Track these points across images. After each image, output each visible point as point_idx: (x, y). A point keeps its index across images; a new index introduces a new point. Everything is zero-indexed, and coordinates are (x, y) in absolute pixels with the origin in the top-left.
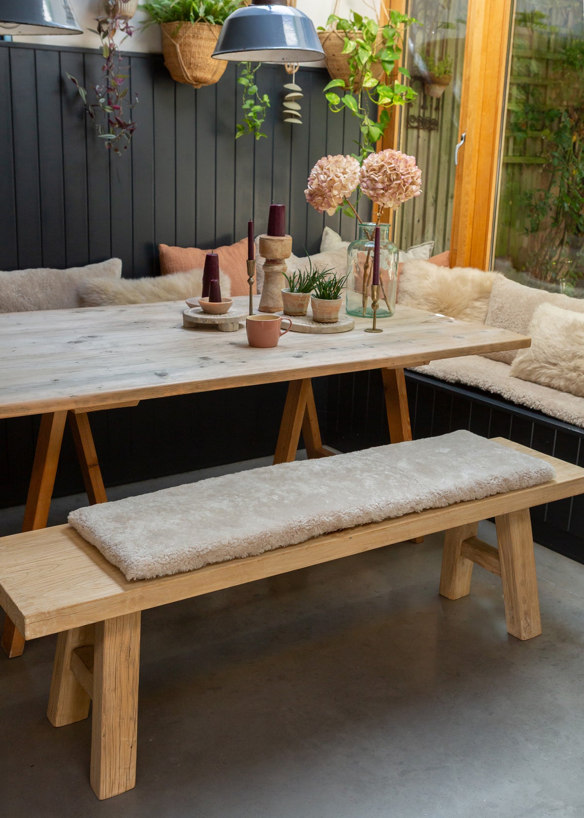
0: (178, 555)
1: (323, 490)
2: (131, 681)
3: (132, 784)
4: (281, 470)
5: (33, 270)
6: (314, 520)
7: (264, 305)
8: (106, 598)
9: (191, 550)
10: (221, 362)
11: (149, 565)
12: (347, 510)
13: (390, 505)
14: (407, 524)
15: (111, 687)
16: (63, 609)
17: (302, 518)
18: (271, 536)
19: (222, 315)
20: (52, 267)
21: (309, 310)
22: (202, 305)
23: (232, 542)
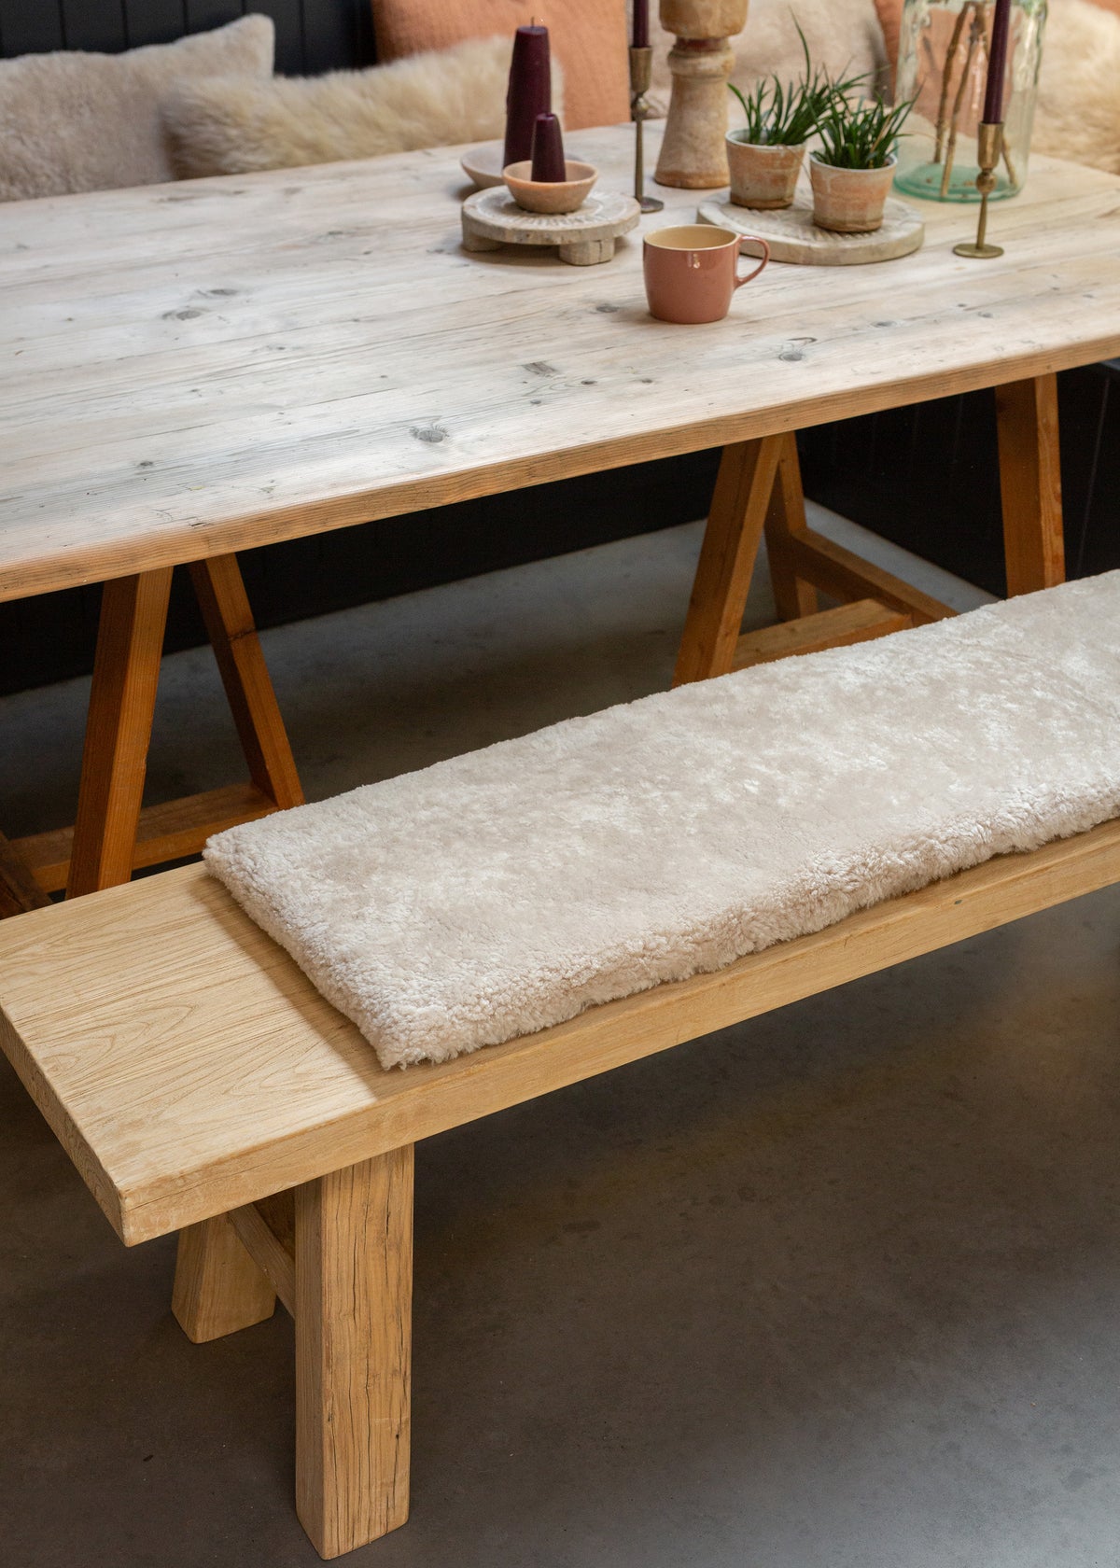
0: (515, 994)
1: (877, 759)
2: (393, 1289)
3: (401, 1515)
4: (757, 690)
5: (41, 60)
6: (865, 865)
7: (671, 167)
8: (330, 1123)
9: (548, 975)
10: (586, 383)
11: (440, 1028)
12: (950, 830)
13: (1062, 807)
14: (1103, 850)
15: (345, 1308)
16: (220, 1162)
17: (833, 862)
18: (753, 919)
19: (570, 216)
20: (90, 47)
21: (802, 190)
22: (515, 189)
23: (653, 945)
